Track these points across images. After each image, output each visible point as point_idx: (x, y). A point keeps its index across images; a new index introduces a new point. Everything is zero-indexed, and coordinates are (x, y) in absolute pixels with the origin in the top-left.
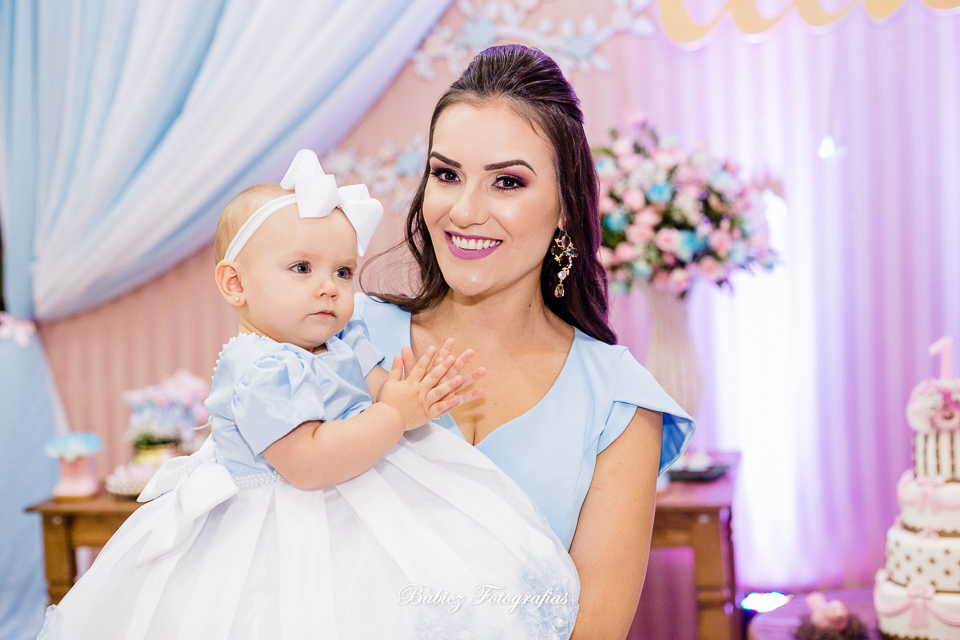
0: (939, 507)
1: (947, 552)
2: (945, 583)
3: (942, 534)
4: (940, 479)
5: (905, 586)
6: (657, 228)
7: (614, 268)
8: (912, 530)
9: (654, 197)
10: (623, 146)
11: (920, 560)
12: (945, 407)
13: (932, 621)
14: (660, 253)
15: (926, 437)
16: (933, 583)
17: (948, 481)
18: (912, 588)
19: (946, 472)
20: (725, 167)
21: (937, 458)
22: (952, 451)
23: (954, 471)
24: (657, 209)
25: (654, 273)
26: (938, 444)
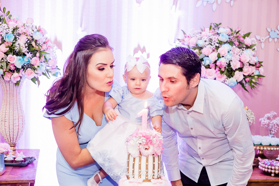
9: (7, 40)
12: (147, 144)
14: (7, 64)
15: (134, 159)
17: (144, 181)
19: (143, 177)
20: (39, 30)
21: (140, 168)
22: (147, 165)
23: (147, 176)
24: (7, 45)
25: (4, 72)
26: (140, 161)
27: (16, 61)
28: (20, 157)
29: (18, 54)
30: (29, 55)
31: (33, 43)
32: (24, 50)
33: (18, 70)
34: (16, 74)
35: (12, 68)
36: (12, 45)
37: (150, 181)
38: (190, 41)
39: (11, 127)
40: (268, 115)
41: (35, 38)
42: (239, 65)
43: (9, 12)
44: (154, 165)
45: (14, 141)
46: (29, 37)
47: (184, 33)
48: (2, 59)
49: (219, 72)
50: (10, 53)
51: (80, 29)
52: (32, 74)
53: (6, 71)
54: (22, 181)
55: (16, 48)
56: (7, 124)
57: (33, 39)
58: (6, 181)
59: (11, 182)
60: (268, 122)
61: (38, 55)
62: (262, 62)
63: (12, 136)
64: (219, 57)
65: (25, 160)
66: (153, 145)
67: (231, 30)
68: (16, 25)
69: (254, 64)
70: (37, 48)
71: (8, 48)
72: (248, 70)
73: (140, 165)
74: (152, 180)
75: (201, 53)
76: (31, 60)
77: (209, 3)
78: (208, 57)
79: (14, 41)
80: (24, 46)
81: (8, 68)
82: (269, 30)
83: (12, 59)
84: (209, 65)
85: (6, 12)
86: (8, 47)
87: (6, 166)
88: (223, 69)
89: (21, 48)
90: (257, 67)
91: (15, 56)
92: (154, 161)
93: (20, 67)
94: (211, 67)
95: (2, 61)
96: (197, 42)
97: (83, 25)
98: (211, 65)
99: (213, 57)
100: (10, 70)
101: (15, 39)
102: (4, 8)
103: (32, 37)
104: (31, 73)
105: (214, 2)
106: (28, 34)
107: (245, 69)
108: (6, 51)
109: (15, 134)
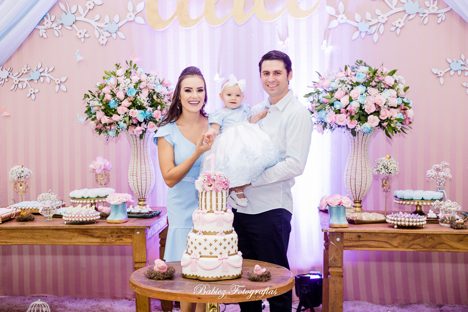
0: (204, 222)
1: (206, 240)
2: (204, 253)
3: (205, 233)
4: (206, 211)
5: (190, 254)
6: (129, 108)
7: (110, 124)
8: (195, 232)
9: (129, 95)
10: (120, 72)
11: (196, 244)
12: (208, 181)
13: (198, 268)
14: (130, 118)
16: (200, 253)
17: (208, 212)
18: (192, 256)
19: (208, 209)
21: (205, 202)
22: (211, 199)
23: (211, 207)
24: (130, 99)
25: (128, 127)
26: (206, 196)
27: (138, 115)
28: (145, 210)
29: (140, 107)
30: (150, 109)
31: (155, 97)
32: (146, 104)
33: (140, 123)
34: (138, 128)
35: (135, 122)
36: (134, 100)
37: (213, 212)
38: (324, 84)
39: (139, 181)
40: (438, 166)
41: (157, 91)
42: (373, 109)
43: (135, 65)
44: (217, 199)
45: (143, 196)
46: (151, 91)
47: (320, 75)
48: (126, 113)
49: (349, 118)
50: (133, 107)
51: (217, 75)
52: (154, 128)
53: (129, 126)
54: (139, 227)
55: (138, 102)
56: (135, 178)
57: (154, 93)
58: (125, 227)
59: (129, 228)
60: (434, 175)
61: (159, 107)
62: (409, 103)
63: (140, 190)
64: (351, 100)
65: (151, 212)
66: (214, 183)
67: (370, 69)
68: (139, 79)
69: (396, 106)
70: (159, 100)
71: (131, 103)
72: (385, 114)
73: (205, 199)
74: (216, 212)
75: (332, 97)
76: (153, 114)
77: (368, 33)
78: (339, 101)
79: (137, 95)
80: (146, 100)
81: (131, 122)
82: (450, 61)
83: (134, 114)
84: (339, 110)
85: (133, 65)
86: (131, 101)
87: (129, 217)
88: (353, 114)
89: (143, 102)
90: (402, 110)
91: (136, 110)
92: (217, 196)
93: (142, 121)
94: (341, 112)
95: (126, 115)
96: (330, 84)
97: (221, 70)
98: (343, 110)
99: (345, 101)
100: (133, 124)
101: (138, 93)
102: (131, 61)
103: (153, 90)
104: (153, 126)
105: (375, 32)
106: (150, 88)
107: (382, 113)
108: (129, 106)
109: (144, 188)
